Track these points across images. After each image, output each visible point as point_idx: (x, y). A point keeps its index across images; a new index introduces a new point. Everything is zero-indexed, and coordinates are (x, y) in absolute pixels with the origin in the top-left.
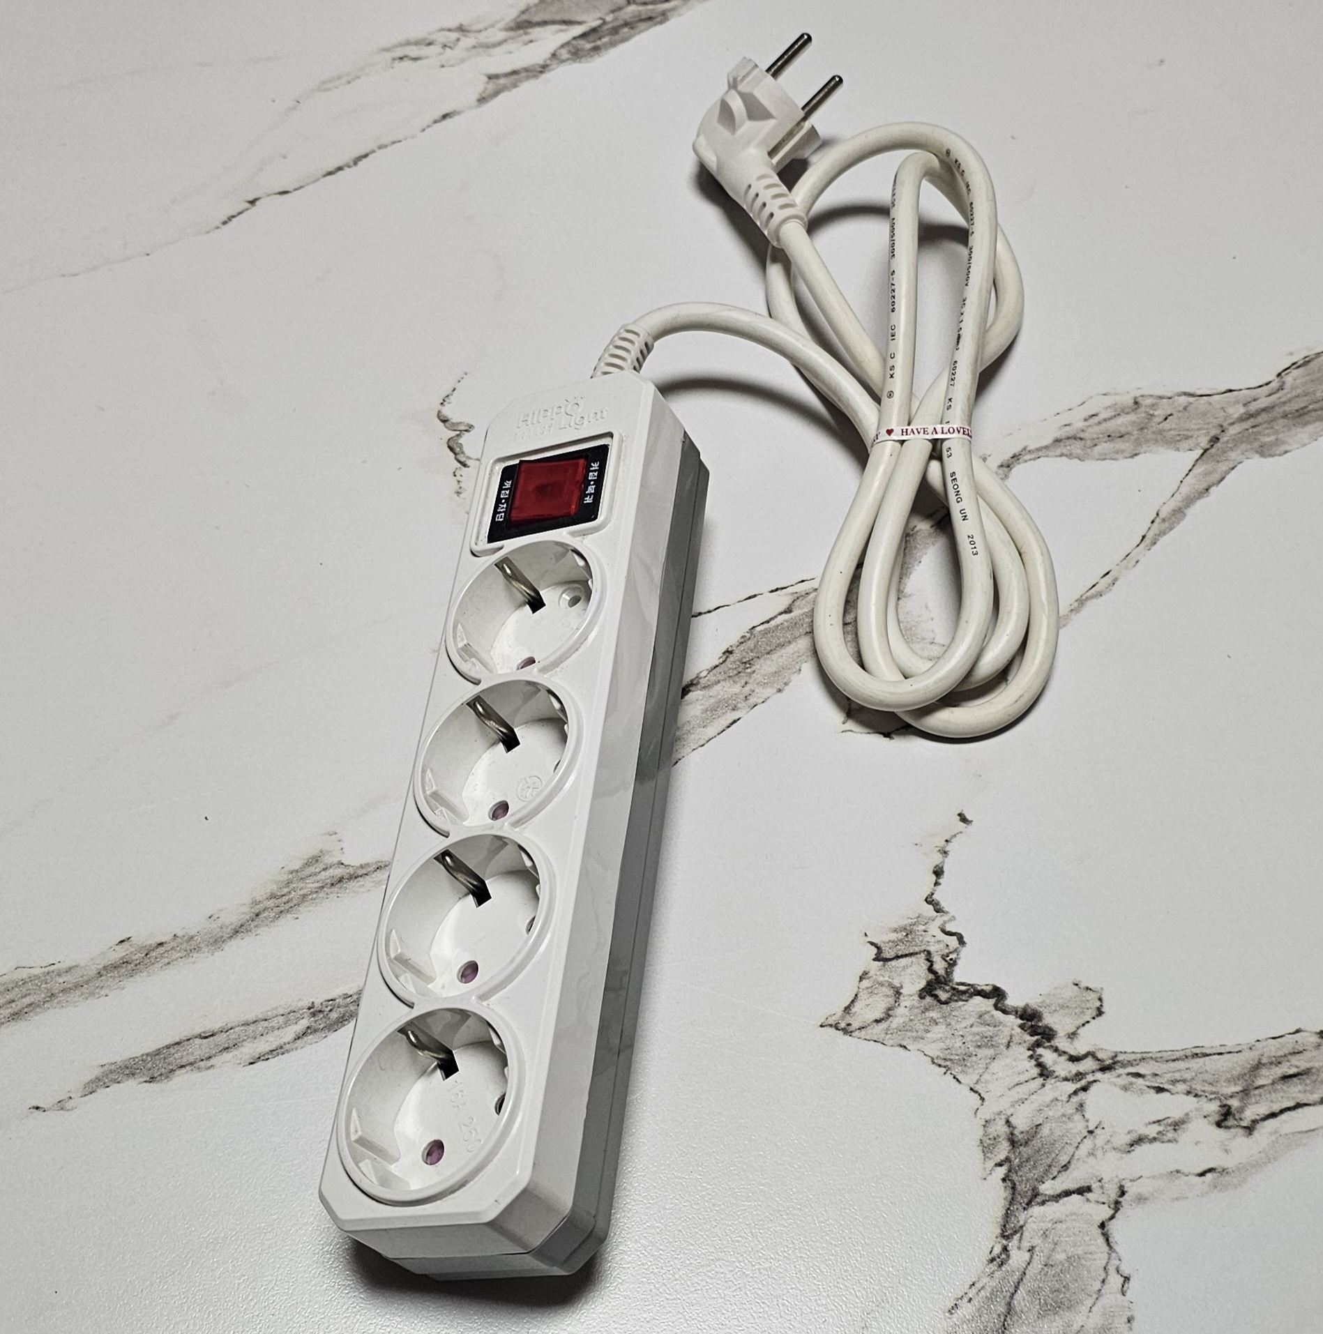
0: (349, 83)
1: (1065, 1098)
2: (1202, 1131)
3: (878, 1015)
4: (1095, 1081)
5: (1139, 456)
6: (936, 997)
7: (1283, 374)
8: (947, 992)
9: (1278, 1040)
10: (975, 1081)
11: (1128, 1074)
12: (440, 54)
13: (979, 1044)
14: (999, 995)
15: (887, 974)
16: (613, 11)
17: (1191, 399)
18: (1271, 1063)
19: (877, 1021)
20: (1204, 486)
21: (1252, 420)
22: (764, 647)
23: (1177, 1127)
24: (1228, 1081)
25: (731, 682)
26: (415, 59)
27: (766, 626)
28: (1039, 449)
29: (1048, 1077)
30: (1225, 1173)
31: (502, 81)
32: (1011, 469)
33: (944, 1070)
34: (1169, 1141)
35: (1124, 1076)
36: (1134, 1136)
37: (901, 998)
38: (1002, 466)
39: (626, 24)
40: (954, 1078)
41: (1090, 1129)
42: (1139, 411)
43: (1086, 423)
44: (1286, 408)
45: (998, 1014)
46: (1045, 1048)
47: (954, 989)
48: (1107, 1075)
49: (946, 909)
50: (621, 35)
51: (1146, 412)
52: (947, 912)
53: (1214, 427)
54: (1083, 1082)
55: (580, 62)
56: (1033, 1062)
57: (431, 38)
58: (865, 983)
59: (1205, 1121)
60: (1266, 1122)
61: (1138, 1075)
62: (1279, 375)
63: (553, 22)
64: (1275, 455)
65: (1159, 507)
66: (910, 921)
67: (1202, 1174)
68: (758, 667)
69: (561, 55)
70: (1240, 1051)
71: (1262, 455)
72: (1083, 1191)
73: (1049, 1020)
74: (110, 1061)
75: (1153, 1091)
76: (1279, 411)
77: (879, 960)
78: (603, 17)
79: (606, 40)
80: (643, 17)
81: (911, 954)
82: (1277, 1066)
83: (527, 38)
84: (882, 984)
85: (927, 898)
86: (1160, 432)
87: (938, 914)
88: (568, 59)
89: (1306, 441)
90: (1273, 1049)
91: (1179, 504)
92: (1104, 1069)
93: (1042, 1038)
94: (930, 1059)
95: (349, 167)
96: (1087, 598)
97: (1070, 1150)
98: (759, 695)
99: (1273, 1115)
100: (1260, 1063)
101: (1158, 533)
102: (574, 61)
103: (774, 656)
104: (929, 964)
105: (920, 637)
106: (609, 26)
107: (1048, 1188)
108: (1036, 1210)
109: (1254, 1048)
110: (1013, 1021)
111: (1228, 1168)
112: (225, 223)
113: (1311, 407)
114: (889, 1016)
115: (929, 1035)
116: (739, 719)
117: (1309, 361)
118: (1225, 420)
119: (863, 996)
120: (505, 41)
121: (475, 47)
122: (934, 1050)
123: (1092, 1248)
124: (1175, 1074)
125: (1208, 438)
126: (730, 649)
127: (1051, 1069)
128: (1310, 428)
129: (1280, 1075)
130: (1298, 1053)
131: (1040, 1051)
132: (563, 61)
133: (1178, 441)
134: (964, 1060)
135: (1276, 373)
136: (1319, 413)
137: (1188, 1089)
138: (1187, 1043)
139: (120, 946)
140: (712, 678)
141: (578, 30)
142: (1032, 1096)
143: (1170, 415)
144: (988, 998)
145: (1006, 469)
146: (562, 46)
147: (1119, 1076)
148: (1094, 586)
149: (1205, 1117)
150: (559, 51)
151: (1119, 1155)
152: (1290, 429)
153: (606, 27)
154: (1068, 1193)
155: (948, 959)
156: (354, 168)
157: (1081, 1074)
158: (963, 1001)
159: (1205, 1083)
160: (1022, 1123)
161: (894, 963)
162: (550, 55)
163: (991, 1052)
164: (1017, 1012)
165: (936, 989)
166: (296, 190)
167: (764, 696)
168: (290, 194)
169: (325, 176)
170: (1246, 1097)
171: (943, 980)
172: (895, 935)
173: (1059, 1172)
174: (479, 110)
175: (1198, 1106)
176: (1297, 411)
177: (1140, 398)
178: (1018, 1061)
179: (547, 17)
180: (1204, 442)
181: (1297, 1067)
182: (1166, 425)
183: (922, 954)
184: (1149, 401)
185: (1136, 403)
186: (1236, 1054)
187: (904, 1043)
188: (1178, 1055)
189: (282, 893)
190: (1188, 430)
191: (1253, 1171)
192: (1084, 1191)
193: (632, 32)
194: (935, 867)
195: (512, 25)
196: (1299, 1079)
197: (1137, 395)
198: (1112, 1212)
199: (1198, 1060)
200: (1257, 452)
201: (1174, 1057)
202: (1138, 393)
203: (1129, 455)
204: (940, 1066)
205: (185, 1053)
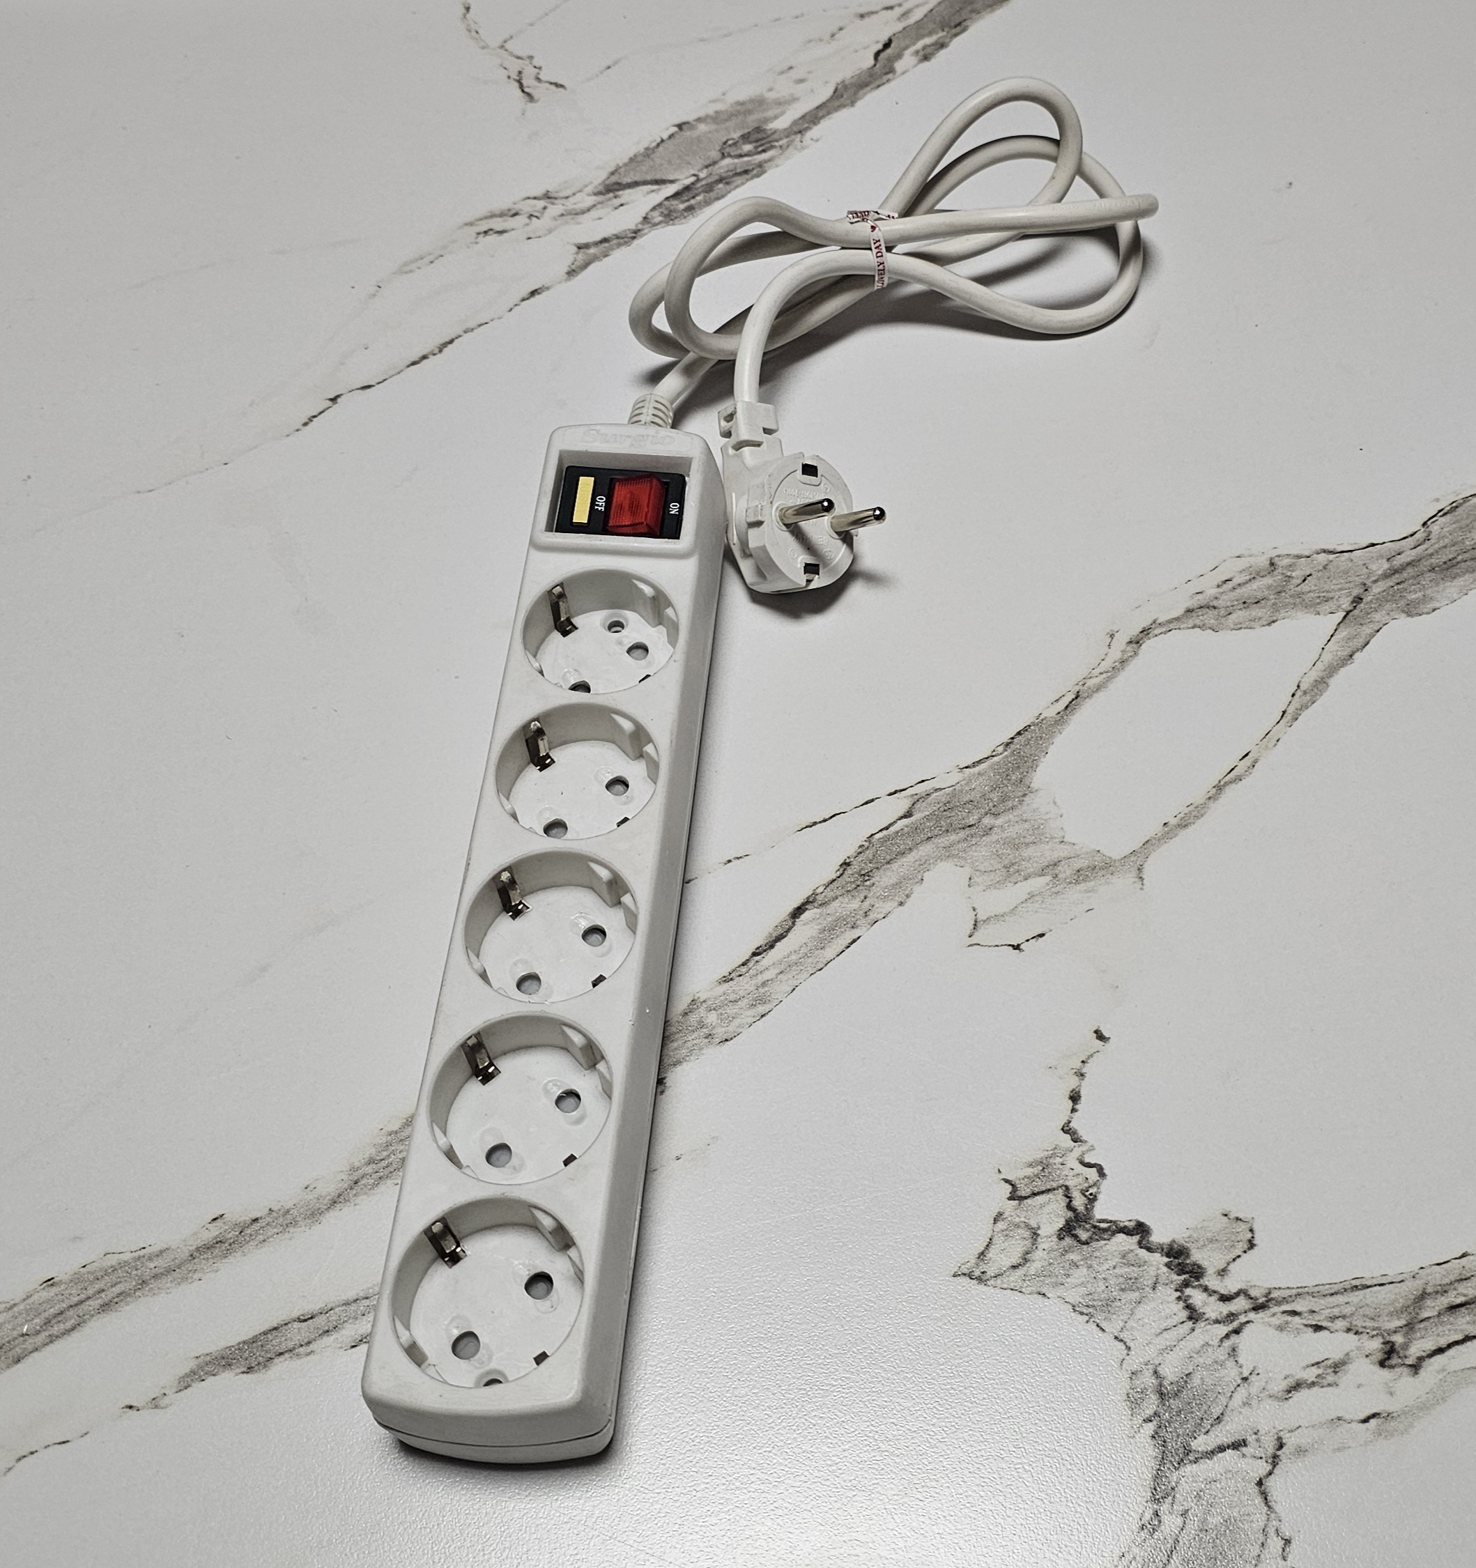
0: (432, 262)
1: (1216, 1342)
2: (1365, 1371)
3: (1015, 1260)
4: (1248, 1322)
5: (1276, 623)
6: (1075, 1237)
7: (1429, 523)
8: (1088, 1231)
9: (1443, 1266)
10: (1120, 1329)
11: (1284, 1312)
12: (527, 225)
13: (1123, 1287)
14: (1143, 1231)
15: (1024, 1214)
16: (707, 167)
17: (1332, 557)
18: (1437, 1292)
19: (1014, 1267)
20: (1348, 651)
21: (1397, 576)
22: (883, 855)
23: (1338, 1370)
24: (1391, 1314)
25: (850, 897)
26: (501, 232)
27: (885, 832)
28: (1170, 622)
29: (1197, 1321)
30: (1389, 1418)
31: (592, 251)
32: (1141, 645)
33: (1086, 1318)
34: (1329, 1385)
35: (1279, 1315)
36: (1291, 1381)
37: (1039, 1240)
38: (1131, 642)
39: (720, 180)
40: (1098, 1325)
41: (1246, 1374)
42: (1276, 573)
43: (1220, 590)
44: (1433, 561)
45: (1143, 1252)
46: (1193, 1287)
47: (1095, 1227)
48: (1261, 1314)
49: (1084, 1138)
50: (715, 192)
51: (1283, 574)
52: (1086, 1142)
53: (1356, 586)
54: (1235, 1324)
55: (673, 225)
56: (1182, 1304)
57: (517, 207)
58: (1001, 1225)
59: (1367, 1360)
60: (1433, 1359)
61: (1294, 1313)
62: (1425, 524)
63: (645, 183)
64: (1423, 613)
65: (1299, 679)
66: (1046, 1153)
67: (1366, 1421)
68: (877, 878)
69: (653, 218)
70: (1402, 1281)
71: (1409, 614)
72: (1238, 1445)
73: (1197, 1256)
74: (206, 1352)
75: (1310, 1329)
76: (1426, 564)
77: (1014, 1200)
78: (696, 173)
79: (699, 198)
80: (739, 170)
81: (1048, 1191)
82: (1442, 1295)
83: (617, 202)
84: (1017, 1226)
85: (1064, 1126)
86: (1299, 595)
87: (1076, 1144)
88: (660, 223)
89: (1455, 596)
90: (1438, 1277)
91: (1321, 674)
92: (1258, 1308)
93: (1191, 1277)
94: (1071, 1307)
95: (434, 355)
96: (1226, 784)
97: (1223, 1400)
98: (880, 910)
99: (1440, 1351)
100: (1426, 1293)
101: (1299, 707)
102: (667, 223)
103: (895, 866)
104: (1068, 1200)
105: (1048, 836)
106: (704, 182)
107: (1201, 1443)
108: (1189, 1469)
109: (1417, 1276)
110: (1159, 1260)
111: (1393, 1413)
112: (305, 424)
113: (1460, 558)
114: (1026, 1260)
115: (1068, 1280)
116: (859, 938)
117: (1457, 507)
118: (1368, 577)
119: (998, 1241)
120: (595, 205)
121: (562, 215)
122: (1074, 1296)
123: (1251, 1509)
124: (1334, 1310)
125: (1350, 599)
126: (848, 861)
127: (1201, 1311)
128: (1460, 582)
129: (1446, 1306)
130: (1466, 1279)
131: (1188, 1291)
132: (656, 225)
133: (1318, 604)
134: (1108, 1305)
135: (1422, 522)
136: (1468, 563)
137: (1348, 1325)
138: (1345, 1274)
139: (214, 1224)
140: (829, 894)
141: (671, 190)
142: (1181, 1342)
143: (1308, 576)
144: (1132, 1235)
145: (1135, 645)
146: (654, 209)
147: (1274, 1315)
148: (1233, 769)
149: (1367, 1356)
150: (652, 213)
151: (1276, 1403)
152: (1437, 584)
153: (699, 185)
154: (1222, 1449)
155: (1087, 1194)
156: (439, 356)
157: (1233, 1314)
158: (1105, 1239)
159: (1365, 1319)
160: (1170, 1372)
161: (1029, 1201)
162: (641, 219)
163: (1135, 1296)
164: (1162, 1250)
165: (1075, 1229)
166: (378, 383)
167: (885, 911)
168: (373, 388)
169: (408, 366)
170: (1410, 1332)
171: (1083, 1218)
172: (1031, 1170)
173: (1212, 1425)
174: (569, 283)
175: (1359, 1344)
176: (1445, 563)
177: (1277, 558)
178: (1165, 1304)
179: (638, 178)
180: (1346, 604)
181: (1465, 1296)
182: (1305, 587)
183: (1060, 1190)
184: (1286, 561)
185: (1272, 564)
186: (1398, 1285)
187: (1044, 1291)
188: (1336, 1288)
189: (381, 1158)
190: (1328, 592)
191: (1420, 1414)
192: (1240, 1445)
193: (728, 187)
194: (1072, 1092)
195: (601, 188)
196: (1467, 1309)
197: (1273, 556)
198: (1269, 1467)
199: (1357, 1293)
200: (1403, 611)
201: (1333, 1291)
202: (1274, 553)
203: (1265, 623)
204: (1082, 1313)
205: (283, 1339)
